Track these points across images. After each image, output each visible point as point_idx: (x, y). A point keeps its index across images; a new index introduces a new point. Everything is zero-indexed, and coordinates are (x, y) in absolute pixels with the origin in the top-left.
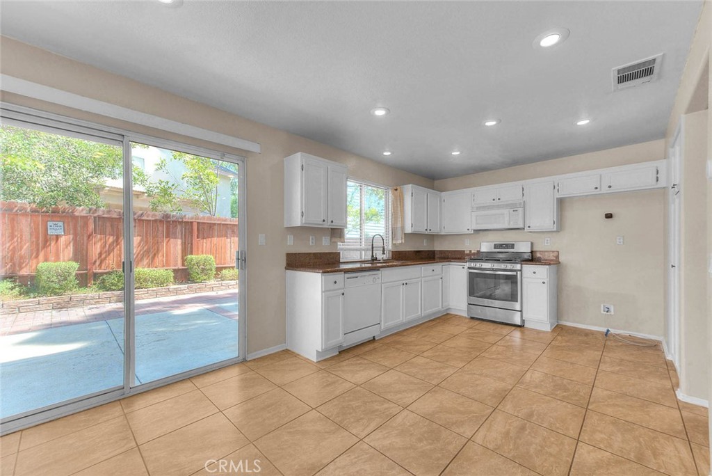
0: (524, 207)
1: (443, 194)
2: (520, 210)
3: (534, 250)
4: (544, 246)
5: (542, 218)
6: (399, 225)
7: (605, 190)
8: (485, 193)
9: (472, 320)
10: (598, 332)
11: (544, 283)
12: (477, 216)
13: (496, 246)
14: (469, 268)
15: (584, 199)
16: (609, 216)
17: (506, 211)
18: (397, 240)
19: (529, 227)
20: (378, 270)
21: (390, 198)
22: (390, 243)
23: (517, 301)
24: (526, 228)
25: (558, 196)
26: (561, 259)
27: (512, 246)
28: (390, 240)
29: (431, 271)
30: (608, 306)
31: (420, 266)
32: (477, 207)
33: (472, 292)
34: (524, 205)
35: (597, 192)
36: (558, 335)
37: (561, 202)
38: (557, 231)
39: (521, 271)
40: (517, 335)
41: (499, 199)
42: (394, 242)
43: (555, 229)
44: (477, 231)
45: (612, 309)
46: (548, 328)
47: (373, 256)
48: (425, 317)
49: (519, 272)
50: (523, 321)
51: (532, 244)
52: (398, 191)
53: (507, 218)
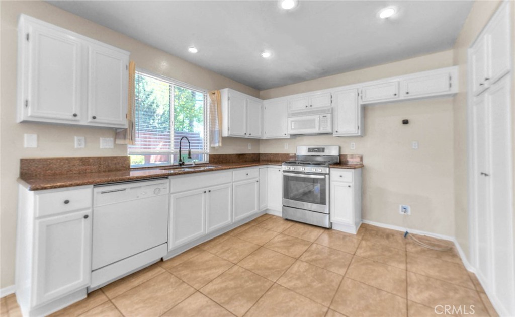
0: (332, 113)
1: (266, 102)
2: (329, 116)
3: (342, 154)
4: (351, 150)
5: (347, 124)
6: (217, 128)
7: (402, 96)
8: (299, 101)
9: (286, 222)
10: (398, 232)
11: (349, 186)
12: (292, 121)
13: (310, 150)
14: (284, 171)
15: (384, 105)
16: (406, 122)
17: (316, 118)
18: (215, 143)
19: (337, 132)
20: (167, 178)
21: (208, 102)
22: (208, 146)
23: (325, 204)
24: (335, 133)
25: (361, 102)
26: (365, 162)
27: (323, 150)
28: (208, 144)
29: (245, 175)
30: (405, 206)
31: (231, 170)
32: (292, 114)
33: (287, 194)
34: (332, 111)
35: (396, 98)
36: (362, 239)
37: (365, 108)
38: (361, 136)
39: (329, 174)
40: (325, 238)
41: (311, 106)
42: (212, 146)
43: (359, 134)
44: (294, 136)
45: (409, 209)
46: (353, 231)
47: (180, 160)
48: (234, 224)
49: (327, 176)
50: (331, 224)
51: (340, 148)
52: (216, 95)
53: (317, 124)
